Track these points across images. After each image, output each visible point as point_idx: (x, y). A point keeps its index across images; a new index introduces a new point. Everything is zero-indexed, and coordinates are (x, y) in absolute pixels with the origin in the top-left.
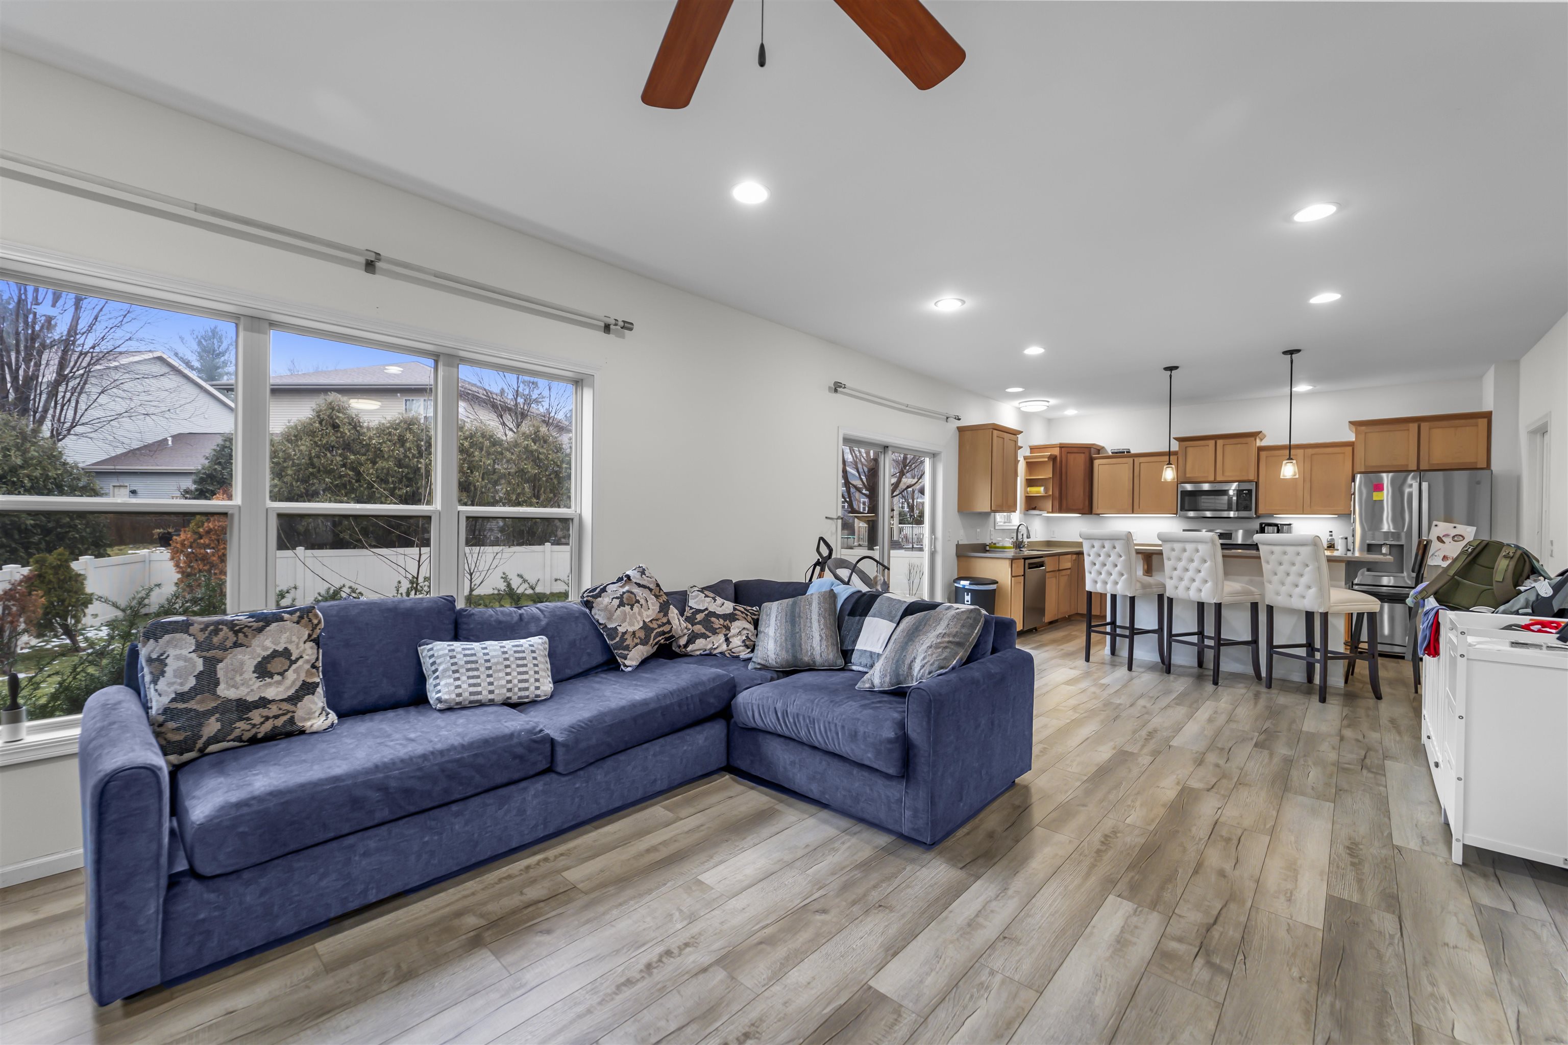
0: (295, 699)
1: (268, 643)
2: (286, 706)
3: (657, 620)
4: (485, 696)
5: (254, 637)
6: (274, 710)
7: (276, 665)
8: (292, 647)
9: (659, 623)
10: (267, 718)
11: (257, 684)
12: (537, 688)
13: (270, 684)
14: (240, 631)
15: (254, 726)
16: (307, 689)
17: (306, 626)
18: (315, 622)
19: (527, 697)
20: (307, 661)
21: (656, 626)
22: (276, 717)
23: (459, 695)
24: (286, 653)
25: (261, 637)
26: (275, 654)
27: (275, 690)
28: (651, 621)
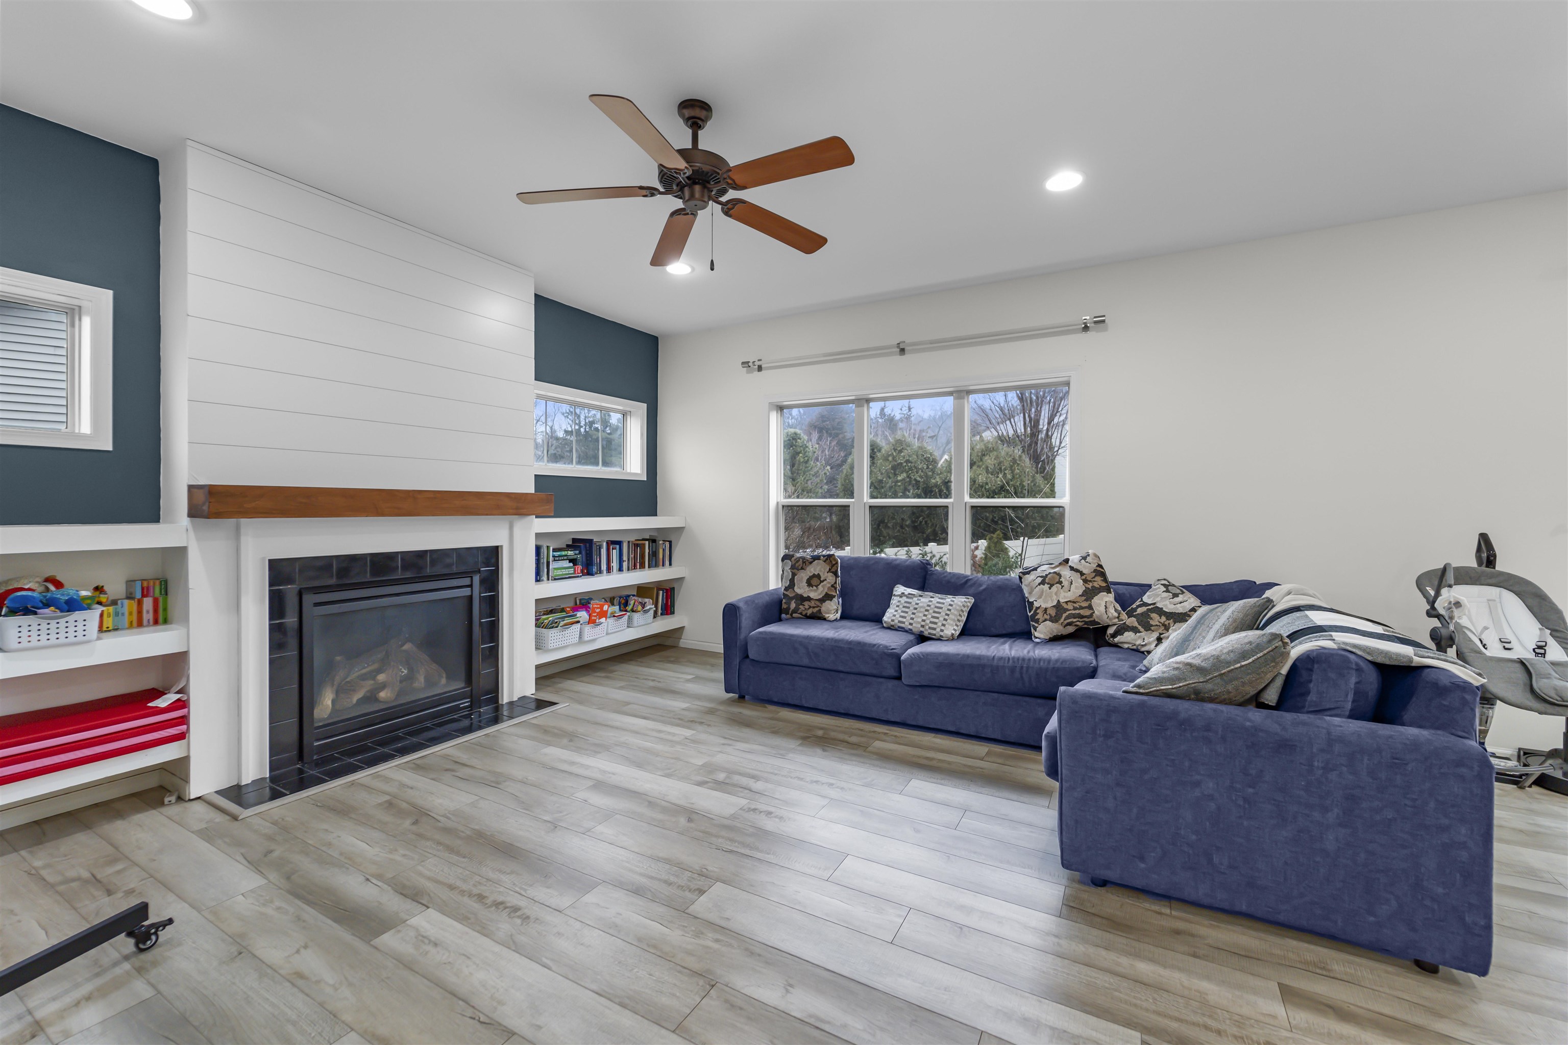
0: (822, 600)
1: (812, 570)
2: (818, 603)
3: (1074, 602)
4: (906, 625)
5: (808, 565)
6: (813, 603)
7: (815, 581)
8: (821, 574)
9: (1076, 605)
10: (810, 607)
11: (807, 589)
12: (942, 631)
13: (812, 590)
14: (805, 562)
15: (806, 609)
16: (828, 597)
17: (828, 564)
18: (834, 563)
19: (935, 635)
20: (829, 583)
21: (1072, 608)
22: (814, 607)
23: (893, 621)
24: (818, 576)
25: (811, 566)
26: (814, 576)
27: (815, 594)
28: (1066, 602)
